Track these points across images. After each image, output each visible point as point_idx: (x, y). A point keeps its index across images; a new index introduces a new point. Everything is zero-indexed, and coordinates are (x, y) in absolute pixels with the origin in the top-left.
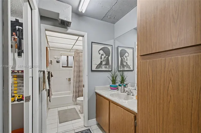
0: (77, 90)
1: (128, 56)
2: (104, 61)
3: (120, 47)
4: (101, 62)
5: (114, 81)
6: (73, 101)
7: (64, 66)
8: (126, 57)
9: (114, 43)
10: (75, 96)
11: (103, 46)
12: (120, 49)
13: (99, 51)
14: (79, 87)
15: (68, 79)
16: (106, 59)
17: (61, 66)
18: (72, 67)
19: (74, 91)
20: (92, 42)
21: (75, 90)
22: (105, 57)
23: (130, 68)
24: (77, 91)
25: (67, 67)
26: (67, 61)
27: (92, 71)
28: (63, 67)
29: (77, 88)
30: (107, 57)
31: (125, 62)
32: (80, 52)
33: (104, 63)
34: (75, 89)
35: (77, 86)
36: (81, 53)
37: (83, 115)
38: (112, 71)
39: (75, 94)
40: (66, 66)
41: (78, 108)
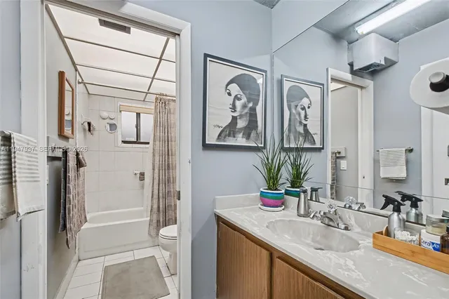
0: (161, 206)
1: (309, 107)
2: (241, 116)
3: (286, 77)
4: (234, 118)
5: (272, 181)
6: (149, 234)
7: (127, 139)
8: (303, 109)
9: (272, 65)
10: (155, 221)
11: (239, 72)
12: (287, 86)
13: (227, 85)
14: (167, 195)
15: (138, 175)
16: (246, 110)
17: (120, 140)
18: (148, 143)
19: (152, 207)
20: (206, 56)
21: (155, 206)
22: (244, 106)
23: (314, 143)
24: (161, 209)
25: (137, 142)
26: (137, 127)
27: (206, 146)
28: (124, 142)
29: (161, 200)
30: (251, 105)
31: (301, 123)
32: (169, 100)
33: (241, 124)
34: (155, 201)
35: (161, 195)
36: (172, 103)
37: (176, 278)
38: (265, 147)
39: (155, 217)
40: (134, 139)
41: (162, 257)
